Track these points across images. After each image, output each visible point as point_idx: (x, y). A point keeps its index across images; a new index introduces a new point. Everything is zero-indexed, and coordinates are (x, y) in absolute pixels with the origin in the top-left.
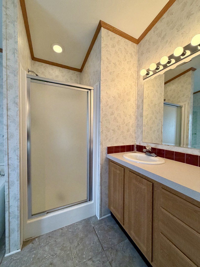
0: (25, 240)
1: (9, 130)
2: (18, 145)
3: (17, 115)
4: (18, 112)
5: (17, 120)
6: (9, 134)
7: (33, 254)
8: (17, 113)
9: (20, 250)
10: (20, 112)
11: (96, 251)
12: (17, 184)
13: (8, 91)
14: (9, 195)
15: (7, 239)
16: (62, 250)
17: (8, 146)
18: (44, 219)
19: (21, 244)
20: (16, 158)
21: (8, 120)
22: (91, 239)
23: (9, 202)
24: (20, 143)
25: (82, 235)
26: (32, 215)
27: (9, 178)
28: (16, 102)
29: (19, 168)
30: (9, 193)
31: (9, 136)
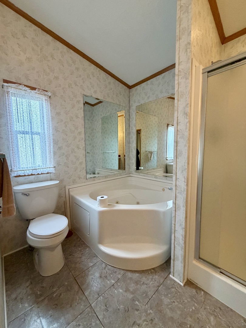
0: (190, 279)
1: (178, 147)
2: (186, 165)
3: (186, 128)
4: (188, 124)
5: (186, 134)
6: (178, 151)
7: (194, 306)
8: (186, 126)
9: (182, 284)
10: (190, 124)
12: (183, 210)
13: (179, 102)
14: (175, 218)
15: (172, 261)
17: (176, 165)
18: (215, 276)
19: (184, 280)
20: (183, 180)
21: (178, 135)
23: (175, 225)
24: (188, 164)
26: (200, 258)
27: (176, 200)
28: (186, 112)
29: (185, 193)
30: (175, 216)
31: (178, 154)
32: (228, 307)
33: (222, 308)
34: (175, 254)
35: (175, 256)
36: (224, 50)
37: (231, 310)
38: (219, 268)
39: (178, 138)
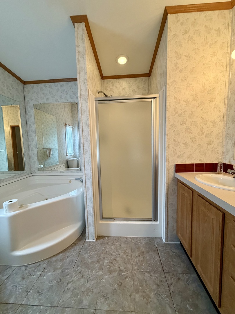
0: (99, 235)
1: (84, 147)
2: (91, 159)
3: (89, 135)
4: (90, 132)
5: (89, 138)
6: (84, 150)
7: (103, 247)
8: (89, 133)
9: (95, 241)
10: (91, 132)
11: (156, 269)
12: (91, 190)
13: (83, 116)
14: (86, 197)
15: (87, 229)
16: (124, 253)
17: (84, 160)
18: (112, 224)
19: (95, 237)
20: (90, 169)
21: (84, 139)
22: (152, 256)
23: (87, 202)
24: (92, 158)
25: (143, 250)
26: (103, 218)
27: (86, 184)
28: (88, 124)
29: (92, 178)
30: (86, 196)
31: (85, 152)
32: (119, 237)
33: (116, 239)
34: (88, 223)
35: (89, 224)
36: (103, 83)
37: (121, 237)
38: (113, 218)
39: (84, 141)
